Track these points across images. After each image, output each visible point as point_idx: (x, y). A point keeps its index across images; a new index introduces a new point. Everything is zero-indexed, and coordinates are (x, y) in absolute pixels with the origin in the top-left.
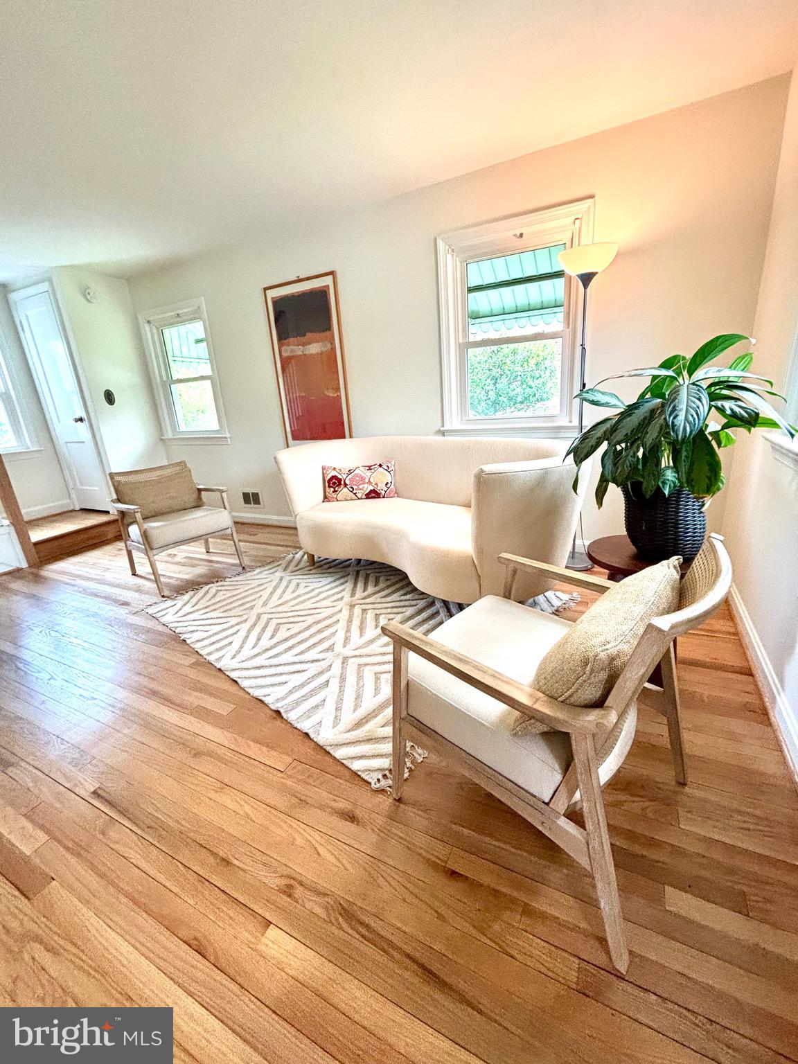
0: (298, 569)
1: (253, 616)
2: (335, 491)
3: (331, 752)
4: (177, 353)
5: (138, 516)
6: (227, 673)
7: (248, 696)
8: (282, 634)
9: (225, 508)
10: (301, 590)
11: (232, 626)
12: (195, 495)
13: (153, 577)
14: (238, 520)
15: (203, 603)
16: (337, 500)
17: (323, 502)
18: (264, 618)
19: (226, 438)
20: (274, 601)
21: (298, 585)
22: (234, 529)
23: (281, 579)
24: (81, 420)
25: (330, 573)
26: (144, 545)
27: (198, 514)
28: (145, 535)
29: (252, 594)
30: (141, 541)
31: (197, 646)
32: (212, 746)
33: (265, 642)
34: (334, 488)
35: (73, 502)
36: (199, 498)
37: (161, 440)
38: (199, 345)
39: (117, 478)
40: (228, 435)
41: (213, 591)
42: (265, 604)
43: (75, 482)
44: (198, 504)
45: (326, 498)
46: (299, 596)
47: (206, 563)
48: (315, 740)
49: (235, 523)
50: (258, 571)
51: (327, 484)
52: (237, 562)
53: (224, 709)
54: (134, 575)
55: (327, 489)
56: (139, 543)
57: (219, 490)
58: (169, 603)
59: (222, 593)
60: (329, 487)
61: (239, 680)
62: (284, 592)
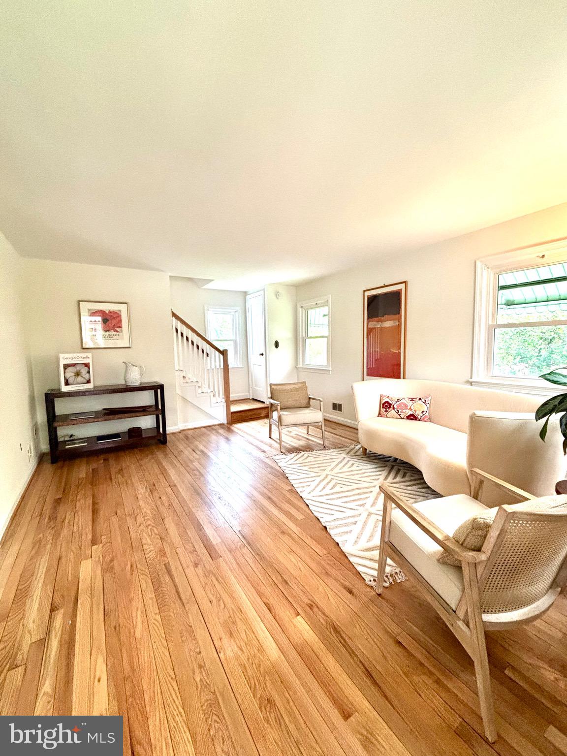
0: (355, 455)
1: (324, 474)
2: (386, 411)
3: (349, 557)
4: (313, 322)
5: (279, 407)
6: (304, 500)
7: (312, 514)
8: (337, 489)
9: (321, 411)
10: (354, 468)
11: (312, 477)
12: (307, 401)
13: (279, 441)
14: (327, 418)
15: (300, 461)
16: (387, 417)
17: (378, 416)
18: (329, 478)
19: (329, 370)
20: (337, 470)
21: (353, 464)
22: (323, 423)
23: (344, 458)
24: (262, 354)
25: (374, 462)
26: (278, 423)
27: (307, 411)
28: (280, 418)
29: (326, 463)
30: (277, 420)
31: (293, 482)
32: (290, 532)
33: (327, 491)
34: (386, 409)
35: (250, 394)
36: (309, 402)
37: (296, 367)
38: (325, 317)
39: (273, 387)
40: (330, 369)
41: (306, 455)
42: (332, 470)
43: (253, 385)
44: (308, 406)
45: (380, 414)
46: (352, 471)
47: (306, 440)
48: (341, 548)
49: (325, 419)
50: (332, 450)
51: (382, 406)
52: (322, 443)
53: (300, 517)
54: (270, 438)
55: (382, 408)
56: (276, 421)
57: (319, 400)
58: (284, 456)
59: (310, 458)
60: (383, 408)
61: (309, 505)
62: (344, 466)
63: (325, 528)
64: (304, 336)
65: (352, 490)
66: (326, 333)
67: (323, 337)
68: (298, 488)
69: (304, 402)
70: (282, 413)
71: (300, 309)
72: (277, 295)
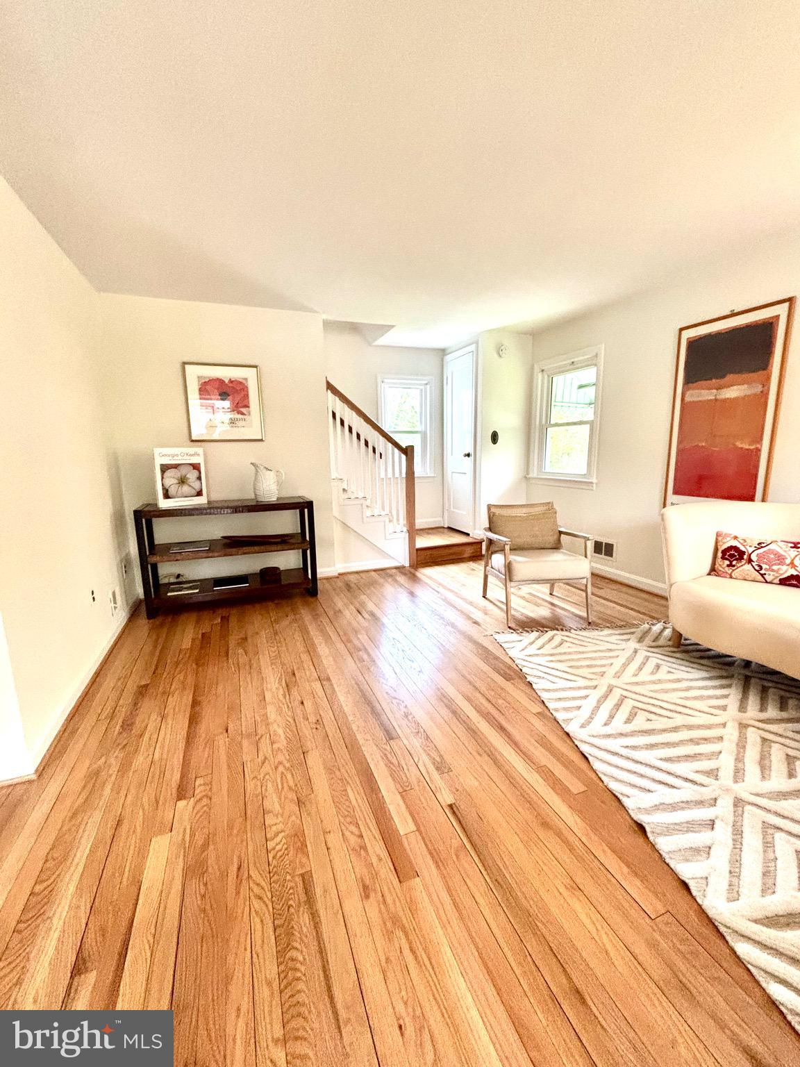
0: (656, 645)
1: (603, 685)
2: (730, 565)
4: (559, 398)
5: (507, 548)
6: (576, 742)
7: (601, 784)
8: (640, 722)
9: (586, 557)
10: (662, 674)
11: (579, 688)
12: (556, 537)
15: (548, 649)
16: (731, 577)
17: (709, 574)
18: (617, 694)
19: (591, 483)
20: (628, 676)
21: (658, 667)
23: (636, 651)
24: (468, 455)
25: (702, 665)
26: (505, 575)
27: (557, 557)
28: (509, 567)
29: (601, 658)
30: (503, 572)
33: (618, 724)
34: (731, 562)
35: (444, 521)
36: (559, 540)
37: (525, 477)
39: (493, 510)
40: (594, 480)
41: (558, 639)
42: (617, 675)
43: (450, 505)
44: (557, 546)
45: (713, 571)
46: (660, 681)
47: (550, 606)
48: (700, 901)
50: (607, 632)
51: (720, 555)
52: (585, 615)
53: (576, 787)
55: (719, 560)
58: (515, 636)
59: (568, 644)
60: (723, 558)
61: (590, 759)
62: (640, 669)
63: (641, 828)
64: (544, 422)
65: (675, 729)
66: (589, 414)
67: (581, 423)
68: (556, 710)
69: (551, 539)
70: (513, 558)
71: (540, 375)
72: (499, 351)
